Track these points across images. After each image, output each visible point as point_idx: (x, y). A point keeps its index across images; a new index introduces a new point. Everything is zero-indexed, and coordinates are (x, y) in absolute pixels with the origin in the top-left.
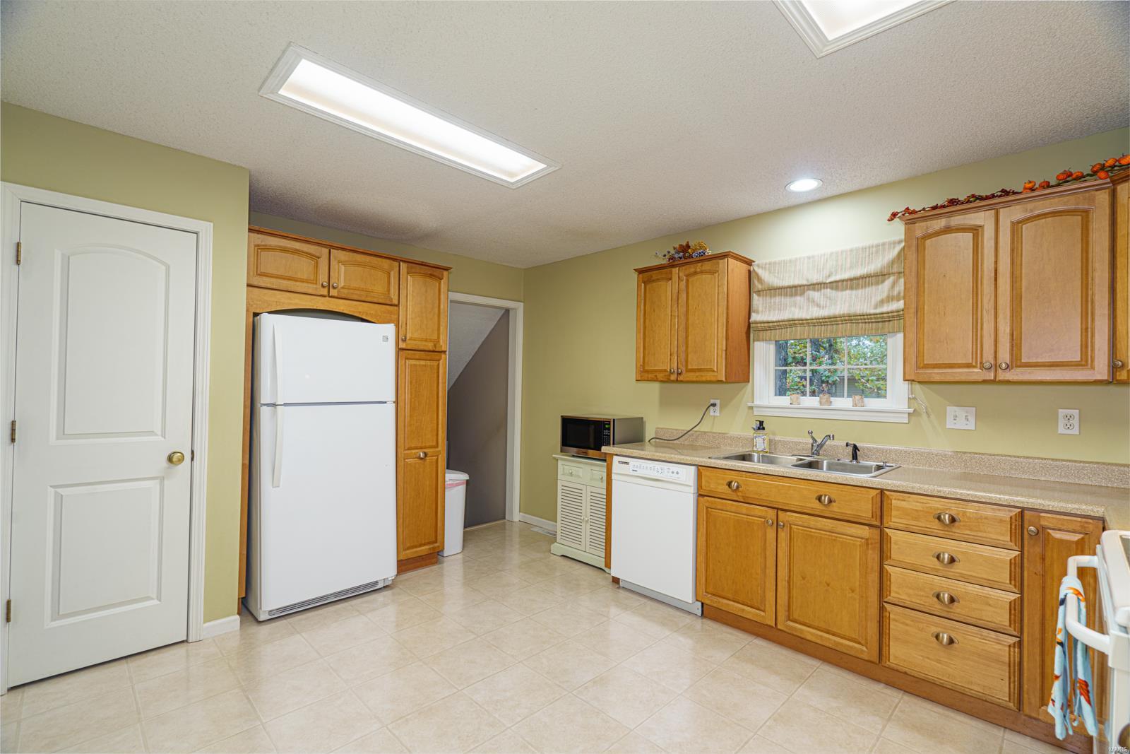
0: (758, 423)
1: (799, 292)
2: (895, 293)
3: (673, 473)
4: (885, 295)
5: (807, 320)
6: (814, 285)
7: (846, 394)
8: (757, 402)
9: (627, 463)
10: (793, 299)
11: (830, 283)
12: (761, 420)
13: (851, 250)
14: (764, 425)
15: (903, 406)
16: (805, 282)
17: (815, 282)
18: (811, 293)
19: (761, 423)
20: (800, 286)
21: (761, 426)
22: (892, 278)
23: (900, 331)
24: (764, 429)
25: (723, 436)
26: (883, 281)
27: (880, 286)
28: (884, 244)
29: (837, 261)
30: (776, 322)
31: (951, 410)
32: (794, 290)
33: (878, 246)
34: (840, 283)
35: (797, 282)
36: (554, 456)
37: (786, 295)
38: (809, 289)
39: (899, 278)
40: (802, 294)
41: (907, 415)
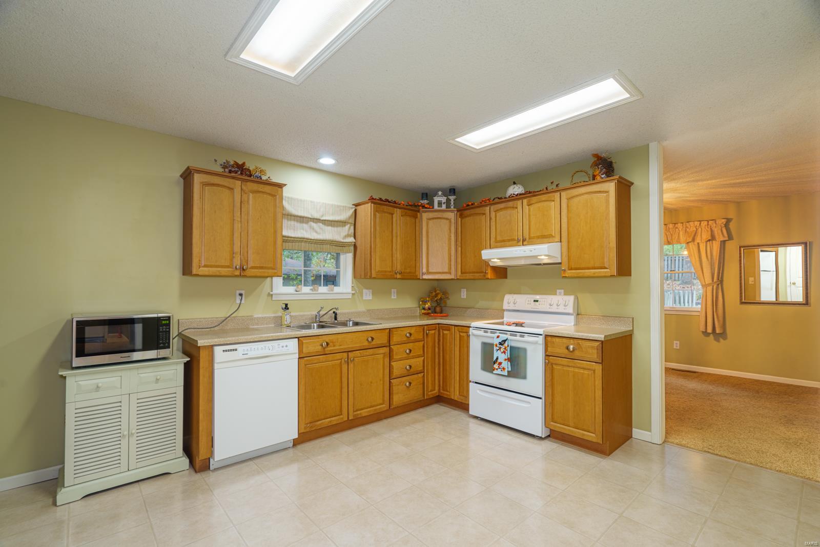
0: (284, 305)
1: (305, 221)
2: (350, 233)
3: (283, 347)
4: (346, 233)
5: (311, 239)
6: (314, 219)
7: (322, 285)
8: (275, 291)
9: (236, 350)
10: (302, 225)
11: (322, 220)
12: (286, 303)
13: (332, 205)
14: (288, 306)
15: (349, 290)
16: (310, 217)
17: (316, 217)
18: (312, 224)
19: (286, 305)
20: (306, 218)
21: (286, 307)
22: (349, 225)
23: (349, 252)
24: (288, 309)
25: (251, 318)
26: (345, 226)
27: (344, 228)
28: (346, 207)
29: (326, 208)
30: (294, 238)
31: (365, 291)
32: (302, 219)
33: (343, 207)
34: (326, 222)
35: (306, 215)
36: (60, 373)
37: (297, 221)
38: (311, 221)
39: (351, 226)
40: (307, 223)
41: (351, 295)
